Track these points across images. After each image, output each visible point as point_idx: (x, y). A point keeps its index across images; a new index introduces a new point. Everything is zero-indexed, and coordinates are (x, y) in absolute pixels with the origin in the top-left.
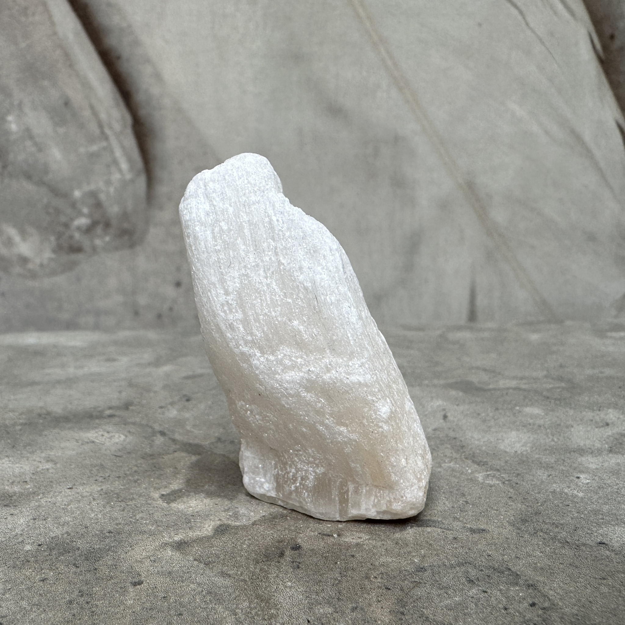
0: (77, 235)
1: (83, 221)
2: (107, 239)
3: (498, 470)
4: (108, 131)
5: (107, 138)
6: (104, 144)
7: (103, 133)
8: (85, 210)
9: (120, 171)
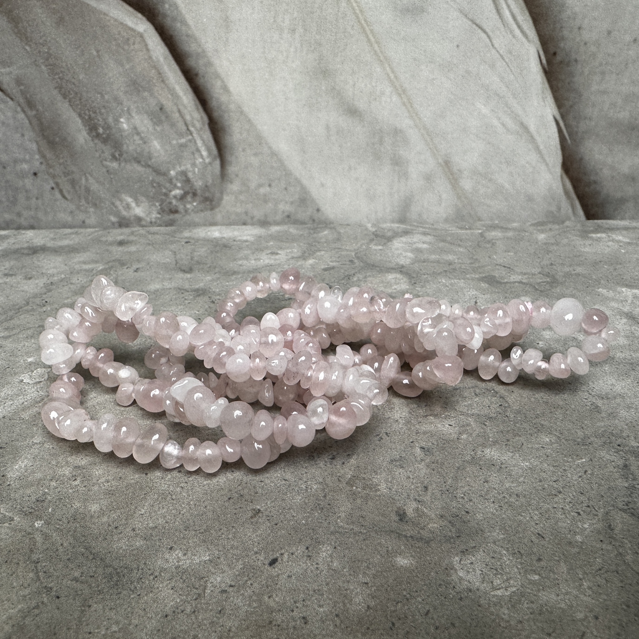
0: (174, 202)
1: (177, 192)
2: (195, 204)
4: (192, 129)
5: (191, 134)
6: (190, 137)
7: (188, 129)
8: (179, 185)
9: (202, 156)
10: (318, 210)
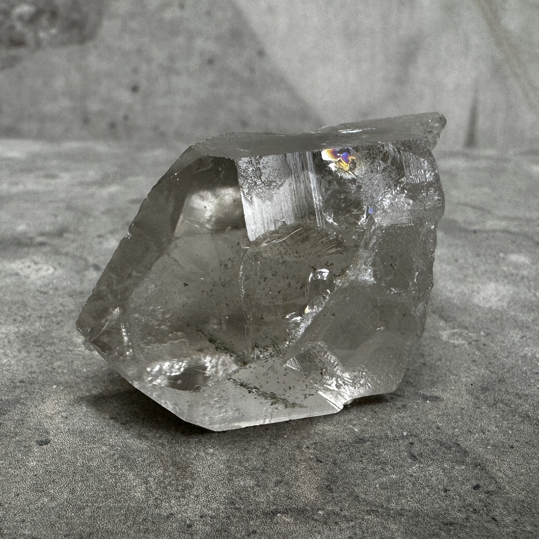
2: (54, 31)
3: (467, 328)
10: (261, 53)
